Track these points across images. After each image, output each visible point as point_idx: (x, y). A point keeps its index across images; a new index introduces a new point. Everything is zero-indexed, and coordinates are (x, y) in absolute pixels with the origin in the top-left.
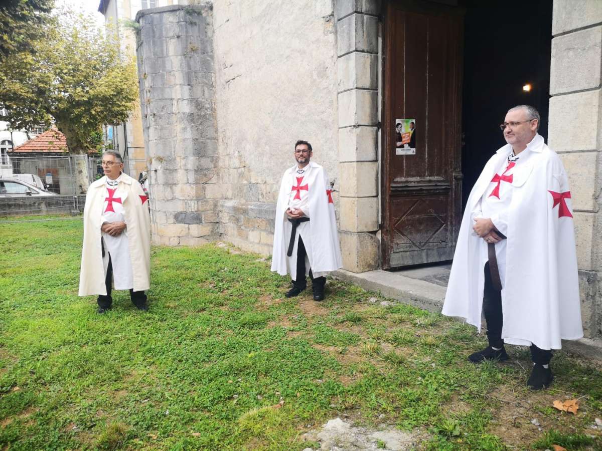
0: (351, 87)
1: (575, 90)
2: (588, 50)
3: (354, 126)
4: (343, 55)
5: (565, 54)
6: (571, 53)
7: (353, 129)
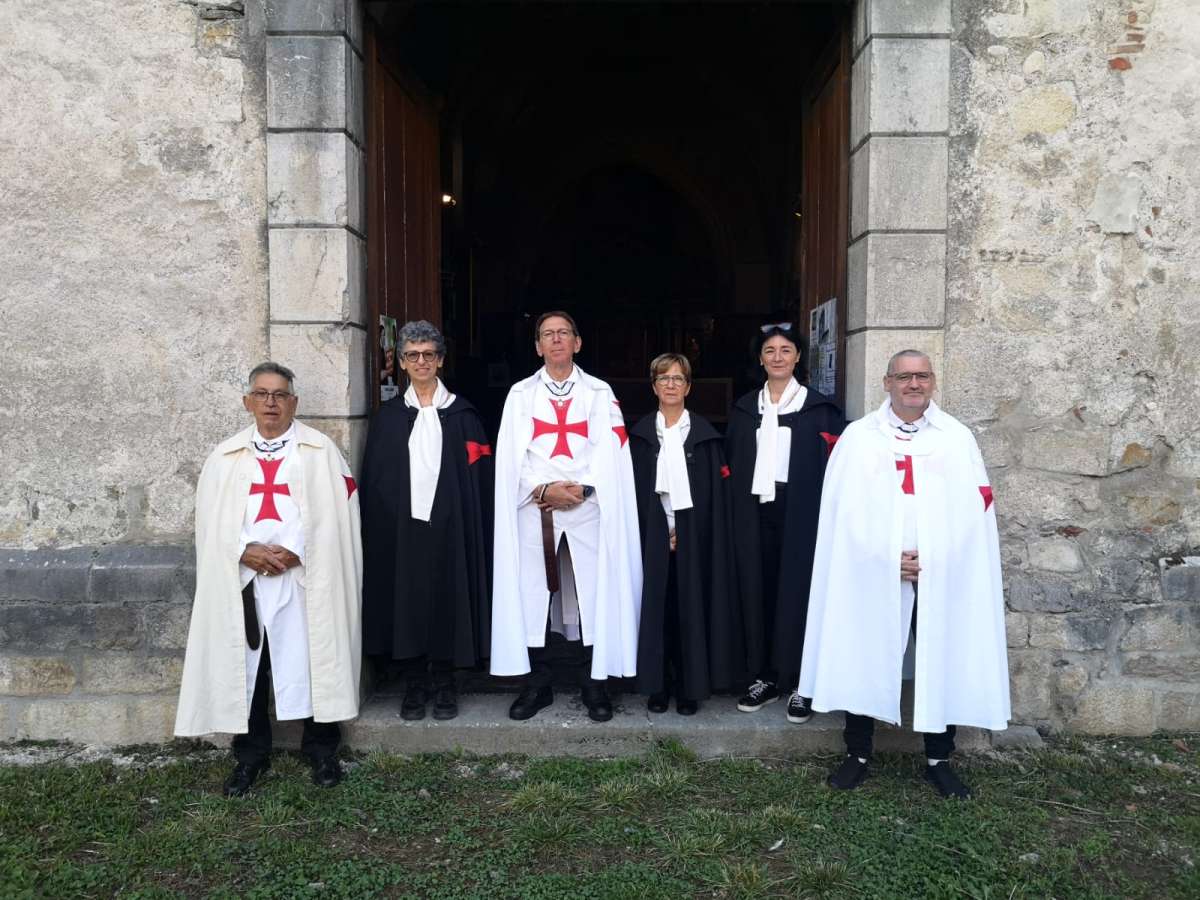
0: (330, 220)
1: (907, 325)
2: (926, 267)
3: (337, 324)
4: (291, 130)
5: (890, 264)
6: (900, 266)
7: (331, 330)
